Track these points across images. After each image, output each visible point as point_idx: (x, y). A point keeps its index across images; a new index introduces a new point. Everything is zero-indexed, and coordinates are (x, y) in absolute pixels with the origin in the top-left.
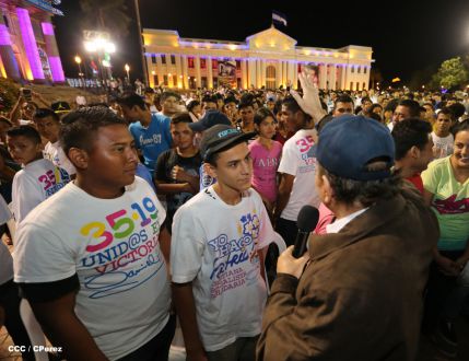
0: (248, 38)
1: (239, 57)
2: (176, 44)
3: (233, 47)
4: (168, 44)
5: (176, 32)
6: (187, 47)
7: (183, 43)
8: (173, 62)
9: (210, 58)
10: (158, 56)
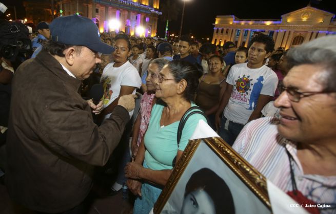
0: (282, 16)
1: (271, 29)
2: (231, 23)
3: (268, 23)
4: (227, 22)
5: (233, 16)
6: (237, 24)
7: (236, 22)
8: (227, 32)
9: (250, 30)
10: (220, 29)
